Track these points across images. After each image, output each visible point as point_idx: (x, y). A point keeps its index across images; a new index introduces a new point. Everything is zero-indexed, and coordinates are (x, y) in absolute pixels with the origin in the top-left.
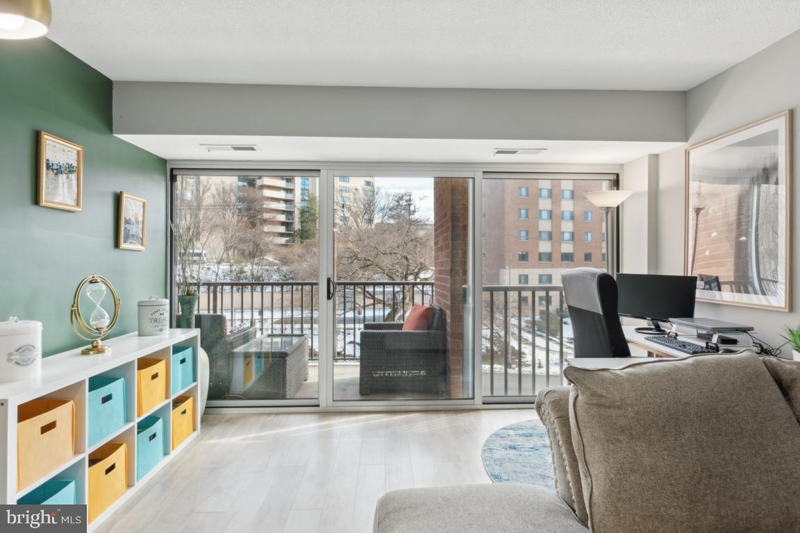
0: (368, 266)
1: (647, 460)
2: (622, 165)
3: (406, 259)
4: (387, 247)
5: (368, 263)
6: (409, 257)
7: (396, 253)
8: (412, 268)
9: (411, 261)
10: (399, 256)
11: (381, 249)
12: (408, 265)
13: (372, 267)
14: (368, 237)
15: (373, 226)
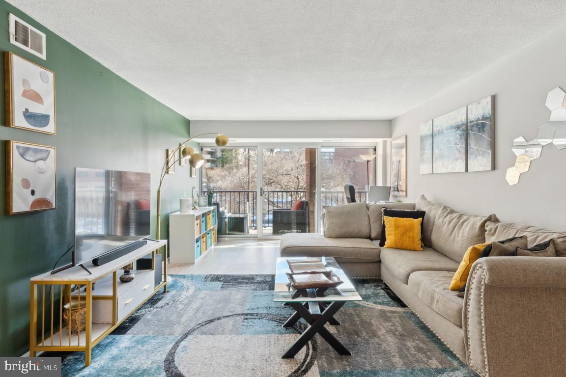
0: (271, 183)
1: (334, 221)
2: (377, 143)
3: (298, 178)
4: (284, 170)
5: (271, 181)
6: (299, 177)
7: (290, 175)
8: (301, 184)
9: (300, 180)
10: (292, 177)
11: (280, 171)
12: (299, 183)
13: (274, 184)
14: (271, 164)
15: (274, 154)
